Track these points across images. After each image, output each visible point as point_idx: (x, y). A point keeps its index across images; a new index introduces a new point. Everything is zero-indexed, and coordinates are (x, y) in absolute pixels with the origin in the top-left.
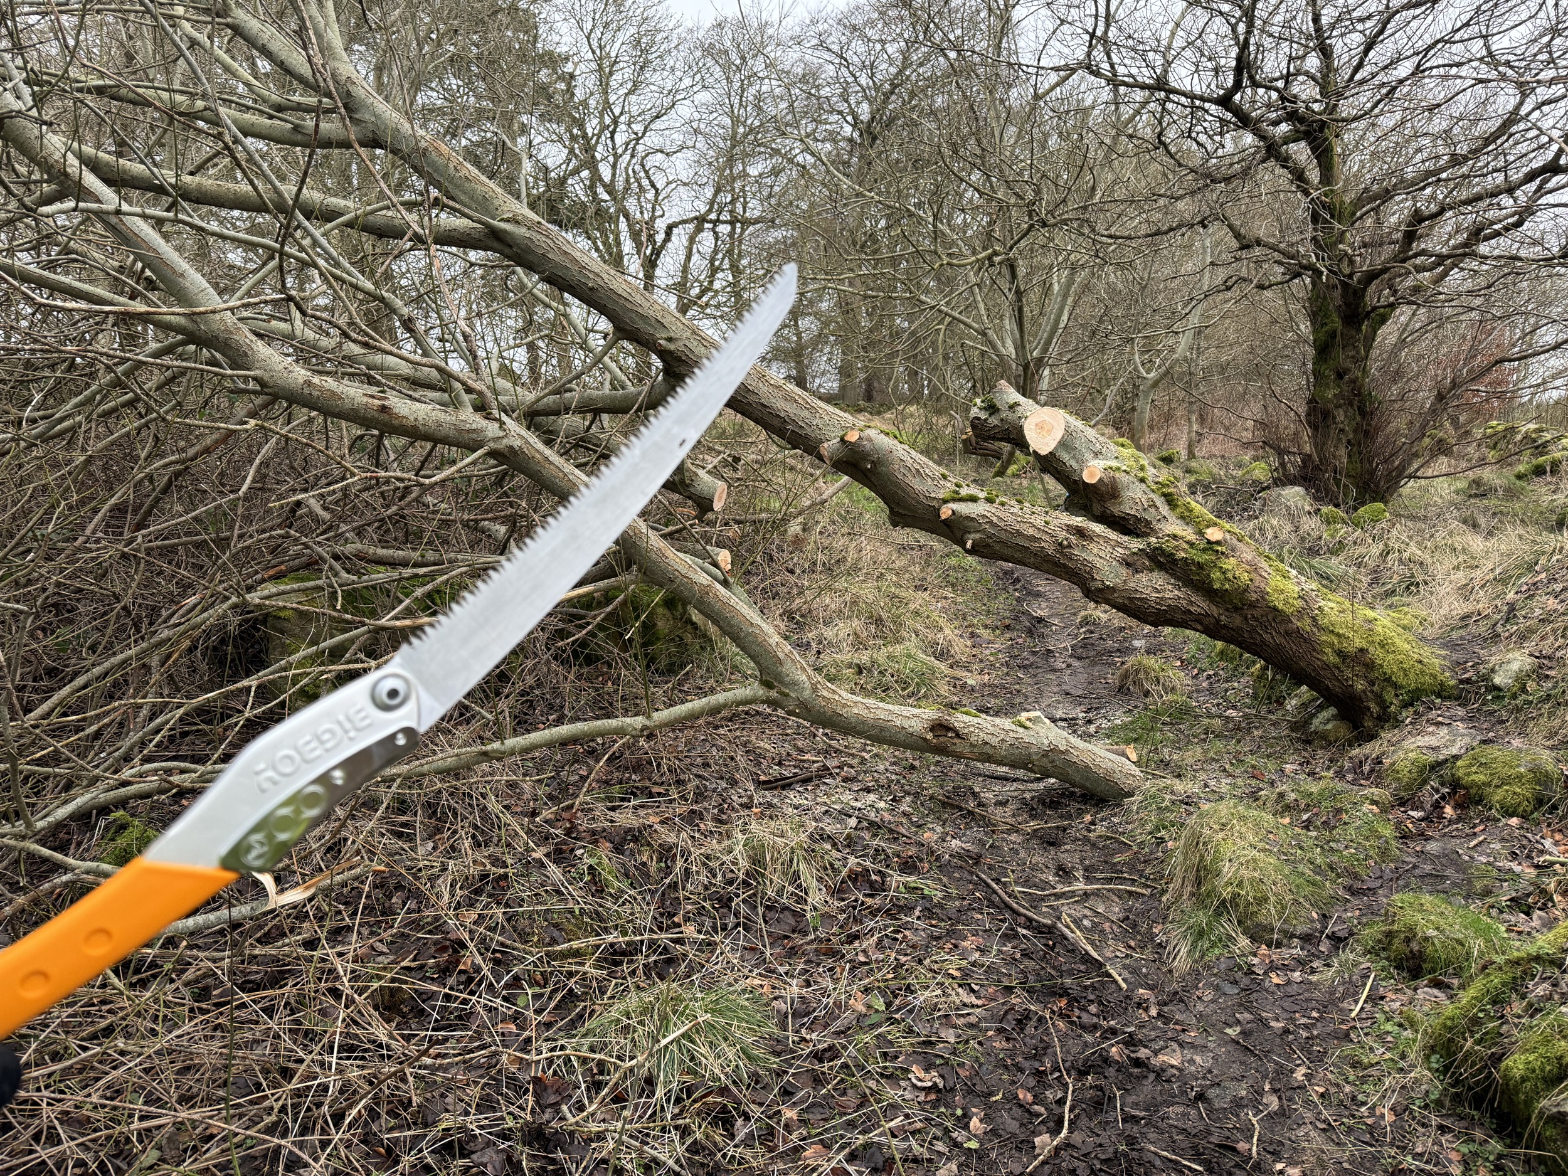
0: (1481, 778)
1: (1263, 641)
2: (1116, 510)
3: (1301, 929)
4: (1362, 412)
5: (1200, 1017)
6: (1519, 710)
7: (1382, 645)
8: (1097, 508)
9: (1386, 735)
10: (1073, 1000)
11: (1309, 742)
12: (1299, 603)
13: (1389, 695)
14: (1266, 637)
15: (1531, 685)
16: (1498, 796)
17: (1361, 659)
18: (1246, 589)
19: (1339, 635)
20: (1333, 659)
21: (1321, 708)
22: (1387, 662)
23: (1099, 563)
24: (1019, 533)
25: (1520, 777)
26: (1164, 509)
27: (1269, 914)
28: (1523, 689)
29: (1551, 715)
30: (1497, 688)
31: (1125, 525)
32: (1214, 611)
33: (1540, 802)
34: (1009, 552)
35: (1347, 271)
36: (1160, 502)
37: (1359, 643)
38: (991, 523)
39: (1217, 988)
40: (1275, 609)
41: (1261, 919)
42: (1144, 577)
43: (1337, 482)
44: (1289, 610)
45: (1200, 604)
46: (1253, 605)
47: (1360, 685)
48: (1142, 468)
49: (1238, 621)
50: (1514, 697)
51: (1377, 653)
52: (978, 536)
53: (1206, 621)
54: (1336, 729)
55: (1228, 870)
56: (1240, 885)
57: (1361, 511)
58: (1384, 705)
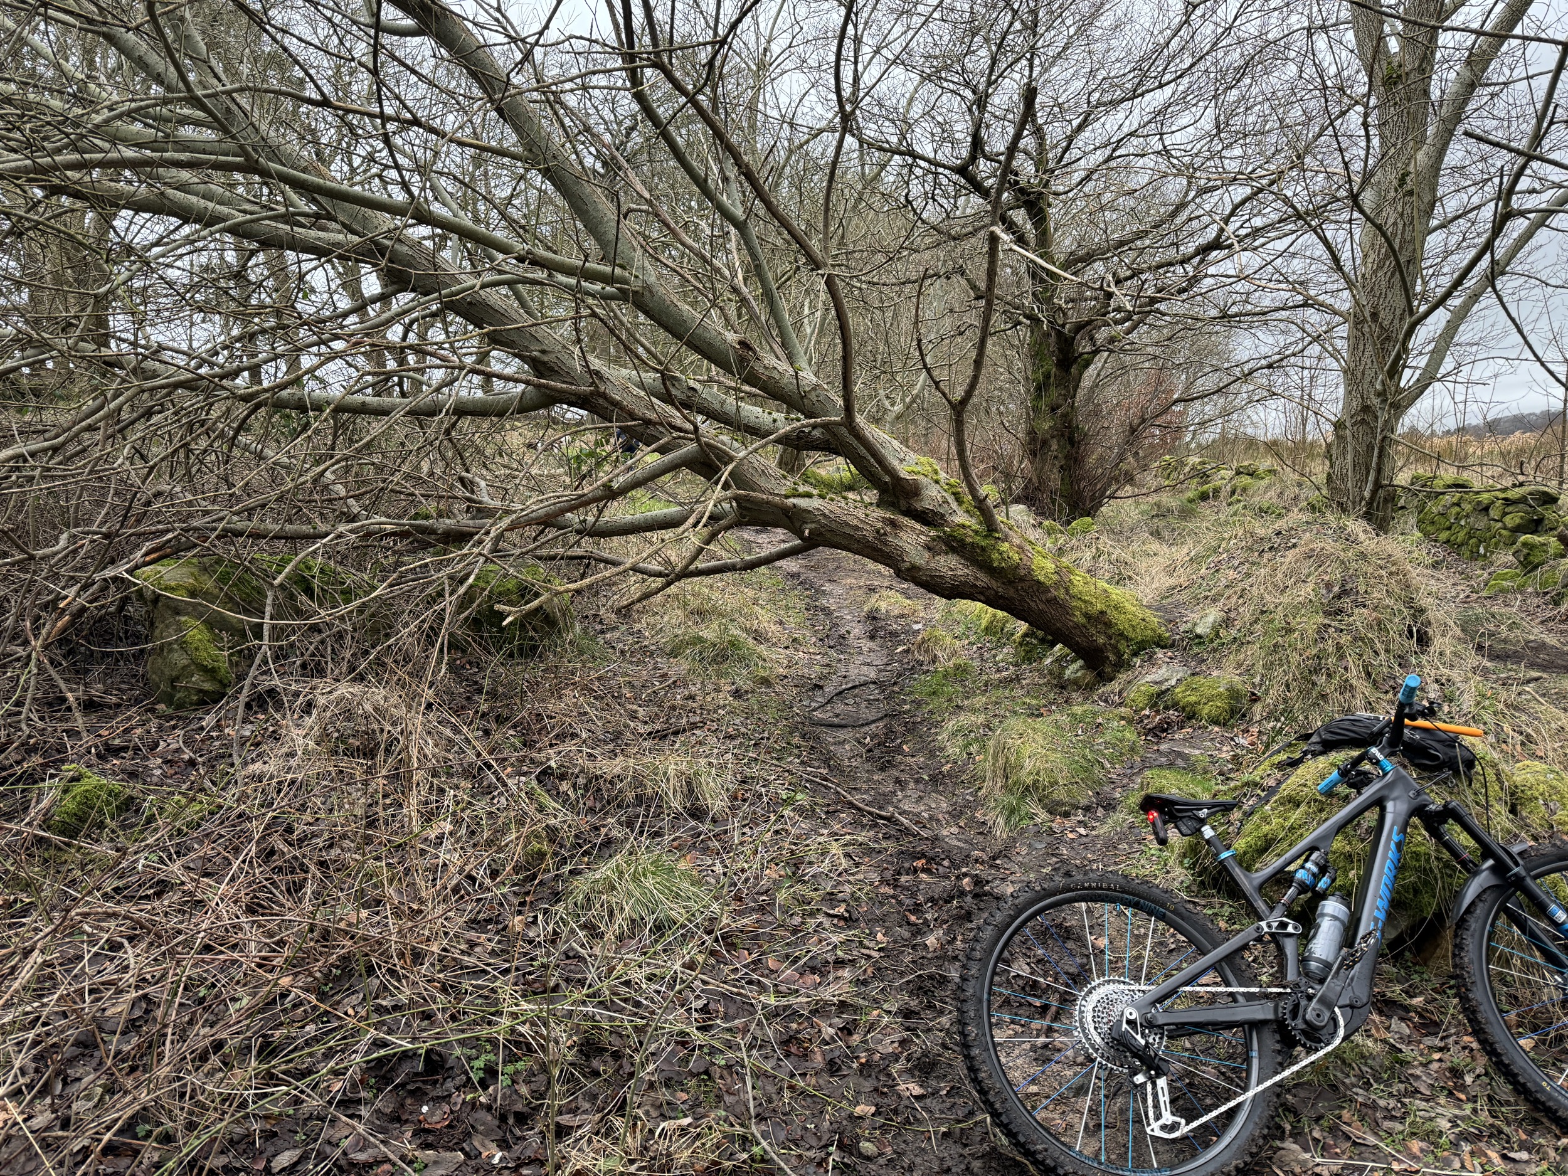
0: (1193, 699)
1: (1030, 608)
2: (918, 506)
3: (1083, 802)
4: (1071, 441)
5: (1020, 864)
6: (1215, 650)
7: (1116, 608)
8: (903, 504)
9: (1123, 676)
10: (930, 860)
11: (1063, 687)
12: (1055, 577)
13: (1122, 646)
14: (1032, 604)
15: (1223, 633)
16: (1206, 710)
17: (1100, 620)
18: (1017, 567)
19: (1085, 601)
20: (1082, 620)
21: (1073, 661)
22: (1121, 621)
23: (907, 547)
24: (846, 523)
25: (1220, 695)
26: (954, 505)
27: (1060, 794)
28: (1217, 635)
29: (1238, 651)
30: (1199, 636)
31: (927, 518)
32: (994, 584)
33: (1233, 712)
34: (837, 539)
35: (1060, 322)
36: (950, 499)
37: (1099, 606)
38: (824, 515)
39: (1030, 846)
40: (1038, 582)
41: (1055, 796)
42: (941, 559)
43: (1053, 502)
44: (1048, 583)
45: (983, 580)
46: (1022, 579)
47: (1101, 640)
48: (936, 472)
49: (1011, 592)
50: (1212, 641)
51: (1112, 615)
52: (813, 526)
53: (988, 593)
54: (1084, 676)
55: (1028, 765)
56: (1038, 774)
57: (1074, 524)
58: (1119, 655)
